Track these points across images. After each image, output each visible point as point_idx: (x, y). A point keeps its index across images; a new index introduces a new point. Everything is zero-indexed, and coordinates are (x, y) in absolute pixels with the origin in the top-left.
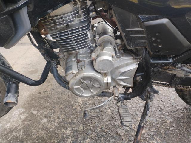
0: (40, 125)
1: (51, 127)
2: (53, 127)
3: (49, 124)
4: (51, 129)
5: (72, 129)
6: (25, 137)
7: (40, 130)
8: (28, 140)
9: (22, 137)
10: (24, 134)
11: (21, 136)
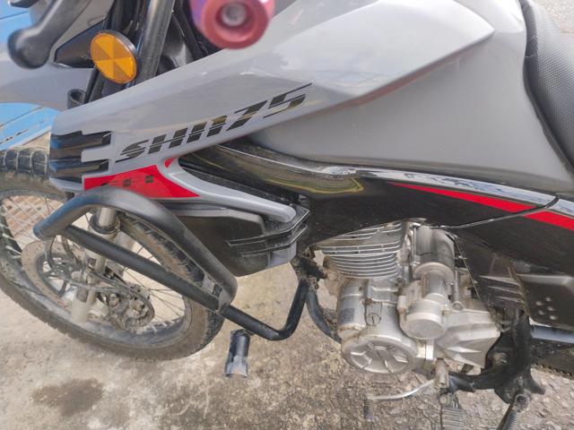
0: (246, 392)
1: (270, 404)
2: (274, 404)
3: (266, 394)
4: (270, 408)
5: (316, 419)
6: (214, 415)
7: (246, 406)
8: (220, 424)
9: (209, 414)
10: (211, 406)
11: (206, 411)
